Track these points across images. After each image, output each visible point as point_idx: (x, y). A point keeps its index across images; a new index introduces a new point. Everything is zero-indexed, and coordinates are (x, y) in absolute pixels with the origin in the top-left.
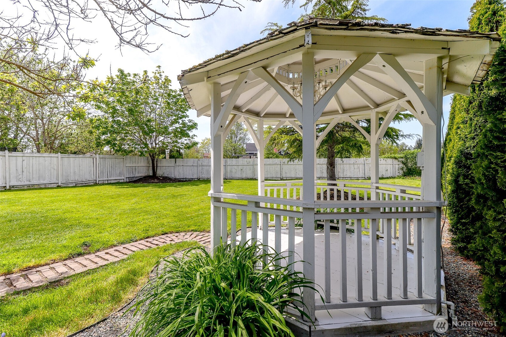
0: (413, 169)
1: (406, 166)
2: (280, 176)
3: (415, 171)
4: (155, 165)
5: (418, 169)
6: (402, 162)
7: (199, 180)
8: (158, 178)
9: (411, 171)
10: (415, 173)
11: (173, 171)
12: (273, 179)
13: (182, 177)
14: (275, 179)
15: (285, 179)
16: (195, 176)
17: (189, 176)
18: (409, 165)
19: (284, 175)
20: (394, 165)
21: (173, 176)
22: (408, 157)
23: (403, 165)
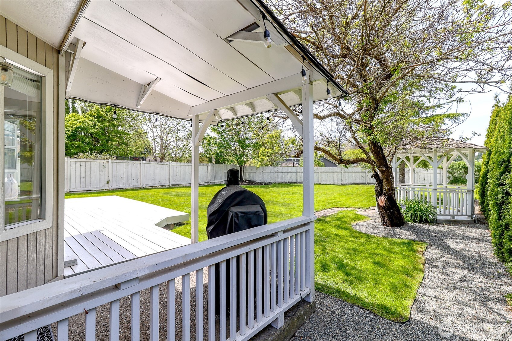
0: (459, 178)
1: (452, 175)
2: (341, 181)
3: (461, 180)
4: (242, 171)
5: (464, 178)
6: (449, 171)
7: (275, 183)
8: (244, 181)
9: (457, 180)
10: (460, 181)
11: (255, 176)
12: (335, 184)
13: (262, 181)
14: (337, 184)
15: (345, 184)
16: (272, 181)
17: (268, 181)
18: (456, 174)
19: (344, 181)
20: (441, 174)
21: (255, 180)
22: (455, 167)
23: (449, 174)
